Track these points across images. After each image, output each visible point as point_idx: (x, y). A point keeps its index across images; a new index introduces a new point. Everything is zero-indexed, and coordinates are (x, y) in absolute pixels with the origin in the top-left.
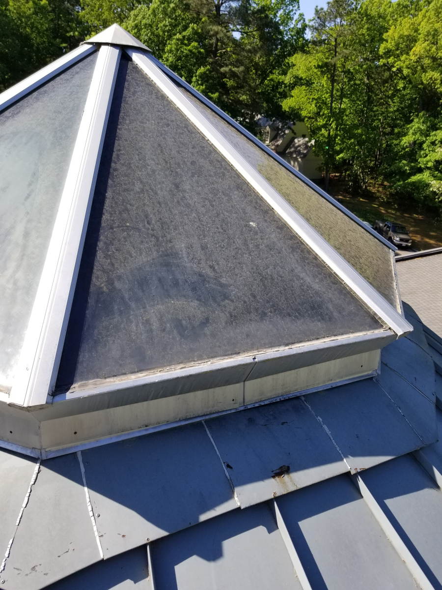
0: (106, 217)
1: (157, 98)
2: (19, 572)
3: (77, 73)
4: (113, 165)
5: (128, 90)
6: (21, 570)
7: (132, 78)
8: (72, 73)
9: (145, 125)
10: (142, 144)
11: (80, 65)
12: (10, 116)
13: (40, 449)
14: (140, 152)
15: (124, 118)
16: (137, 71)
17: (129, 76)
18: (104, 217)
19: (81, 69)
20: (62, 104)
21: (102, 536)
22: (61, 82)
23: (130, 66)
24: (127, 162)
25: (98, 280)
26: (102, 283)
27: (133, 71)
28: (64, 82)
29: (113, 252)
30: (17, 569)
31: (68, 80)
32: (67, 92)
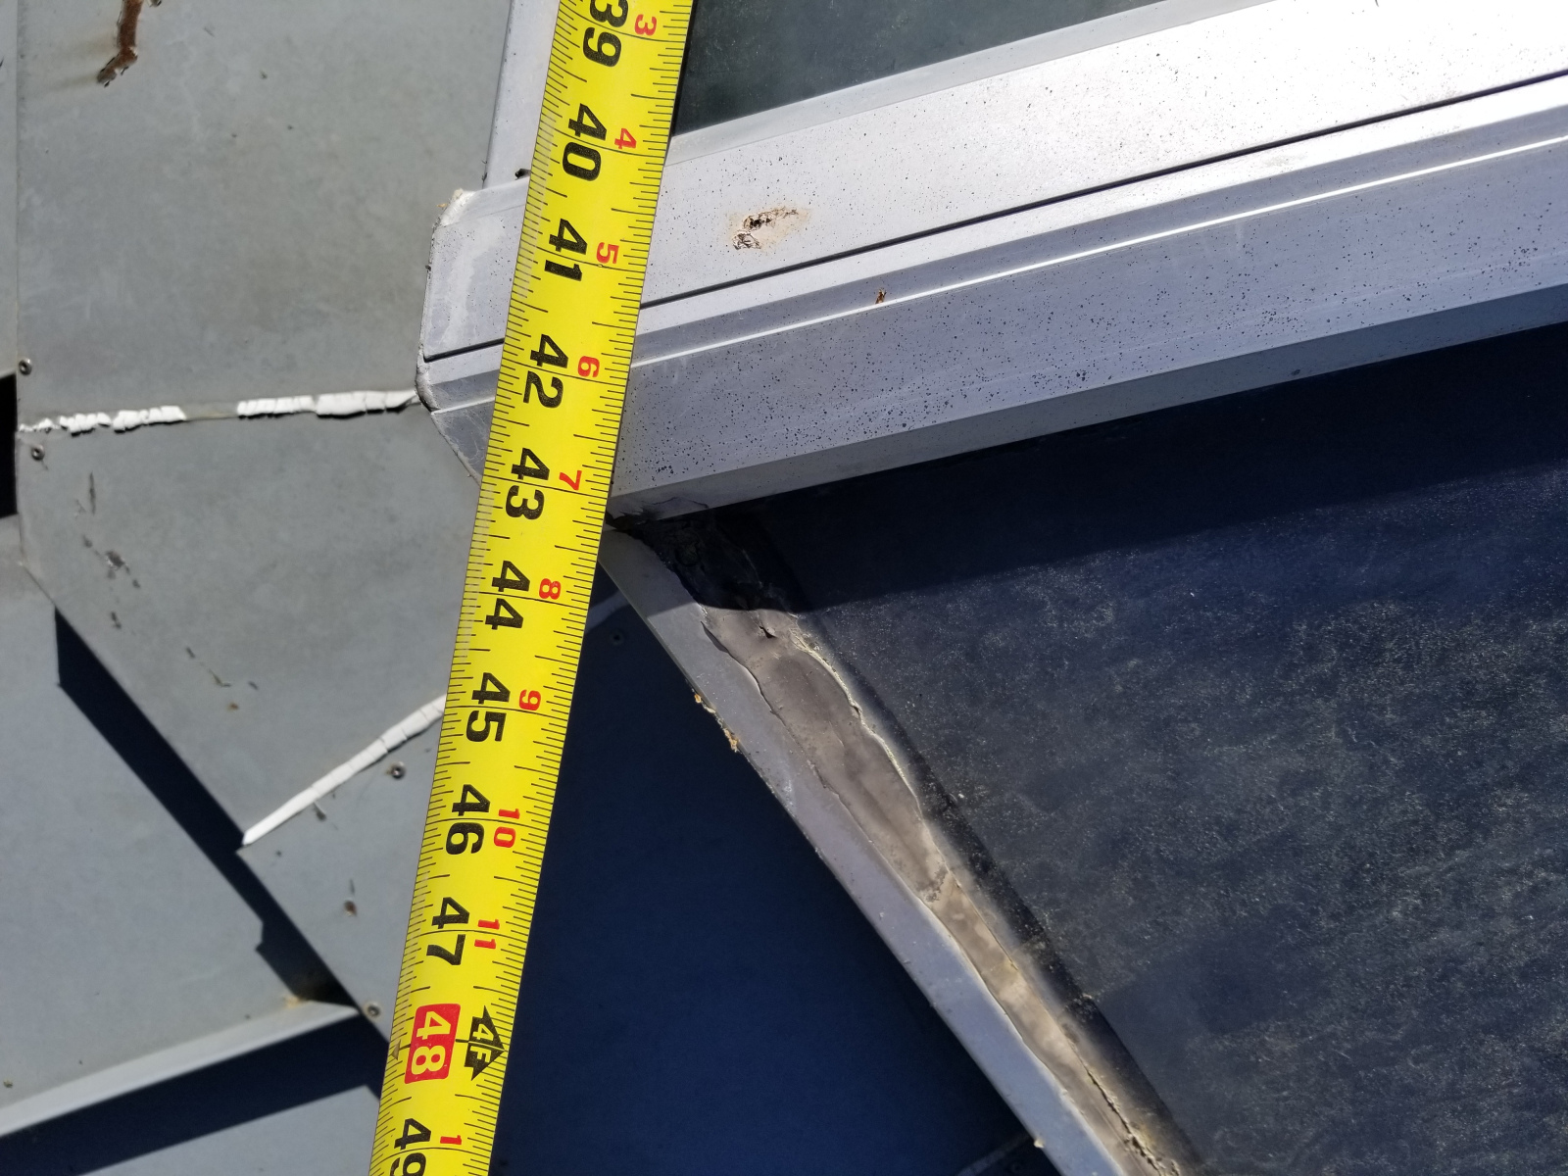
2: (85, 503)
6: (94, 510)
21: (321, 816)
30: (92, 491)
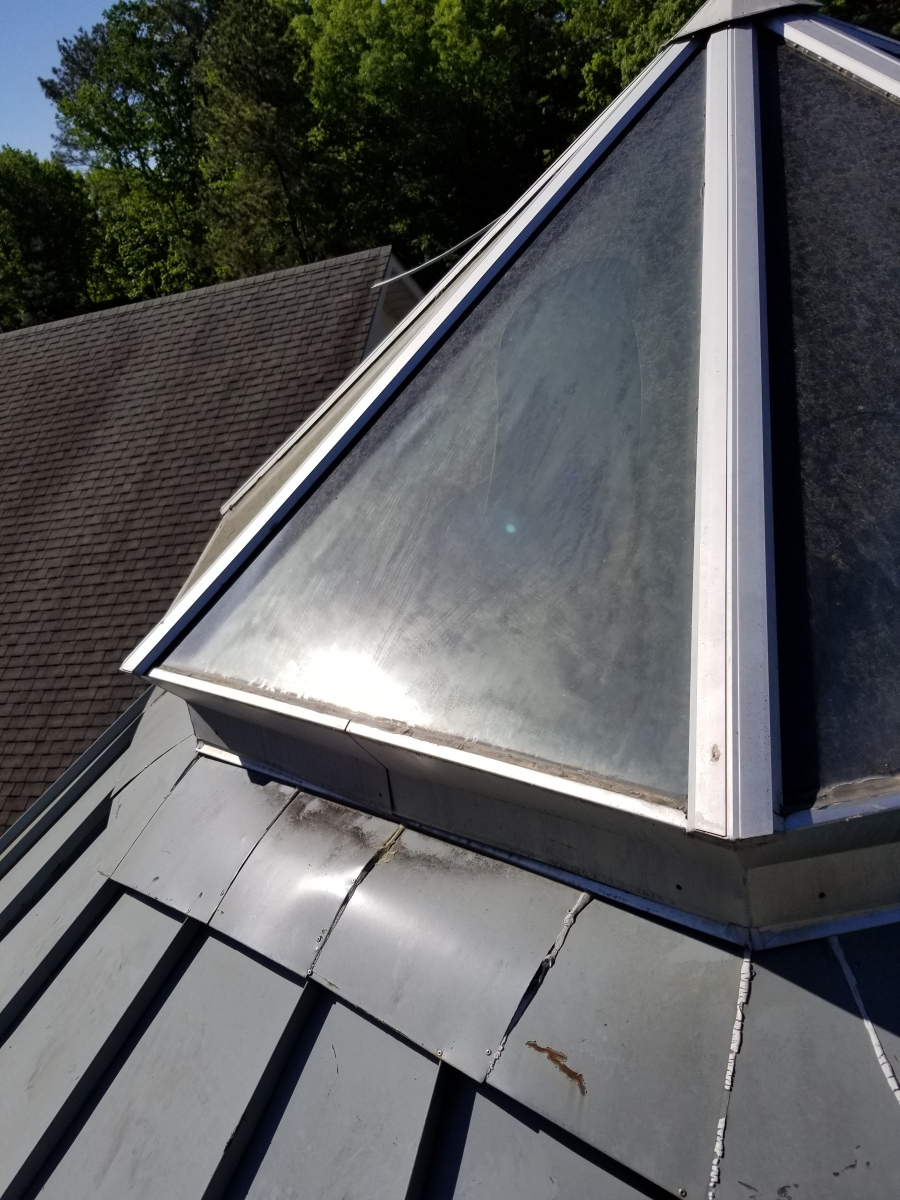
0: (805, 400)
1: (862, 105)
2: (752, 1193)
3: (668, 110)
4: (795, 282)
5: (791, 108)
6: (757, 1191)
7: (795, 80)
8: (658, 113)
9: (847, 175)
10: (851, 218)
11: (670, 91)
12: (551, 241)
13: (748, 928)
14: (851, 239)
15: (795, 172)
16: (801, 60)
17: (785, 79)
18: (801, 401)
19: (674, 99)
20: (651, 184)
22: (639, 141)
23: (782, 57)
24: (826, 267)
25: (823, 547)
26: (832, 553)
27: (791, 64)
28: (644, 137)
29: (841, 477)
30: (746, 1185)
31: (651, 130)
32: (656, 156)
